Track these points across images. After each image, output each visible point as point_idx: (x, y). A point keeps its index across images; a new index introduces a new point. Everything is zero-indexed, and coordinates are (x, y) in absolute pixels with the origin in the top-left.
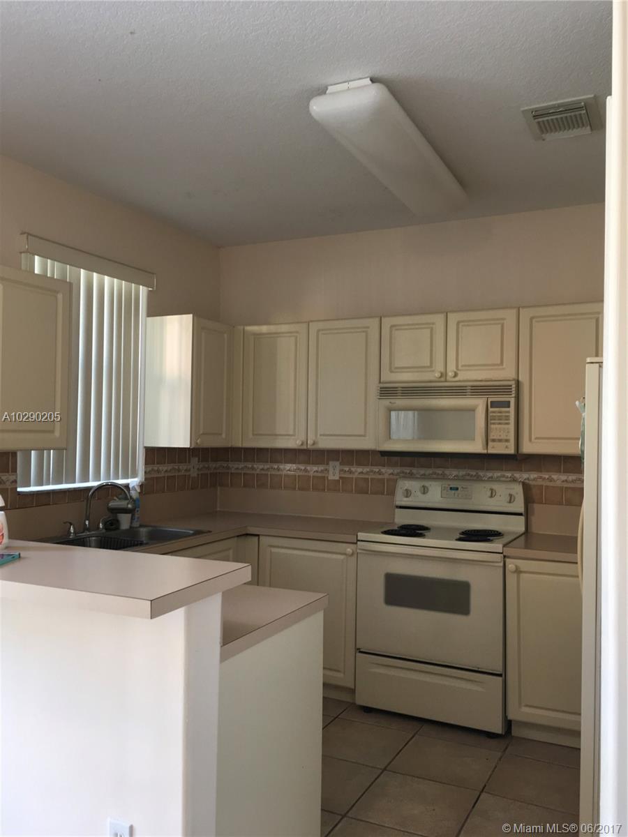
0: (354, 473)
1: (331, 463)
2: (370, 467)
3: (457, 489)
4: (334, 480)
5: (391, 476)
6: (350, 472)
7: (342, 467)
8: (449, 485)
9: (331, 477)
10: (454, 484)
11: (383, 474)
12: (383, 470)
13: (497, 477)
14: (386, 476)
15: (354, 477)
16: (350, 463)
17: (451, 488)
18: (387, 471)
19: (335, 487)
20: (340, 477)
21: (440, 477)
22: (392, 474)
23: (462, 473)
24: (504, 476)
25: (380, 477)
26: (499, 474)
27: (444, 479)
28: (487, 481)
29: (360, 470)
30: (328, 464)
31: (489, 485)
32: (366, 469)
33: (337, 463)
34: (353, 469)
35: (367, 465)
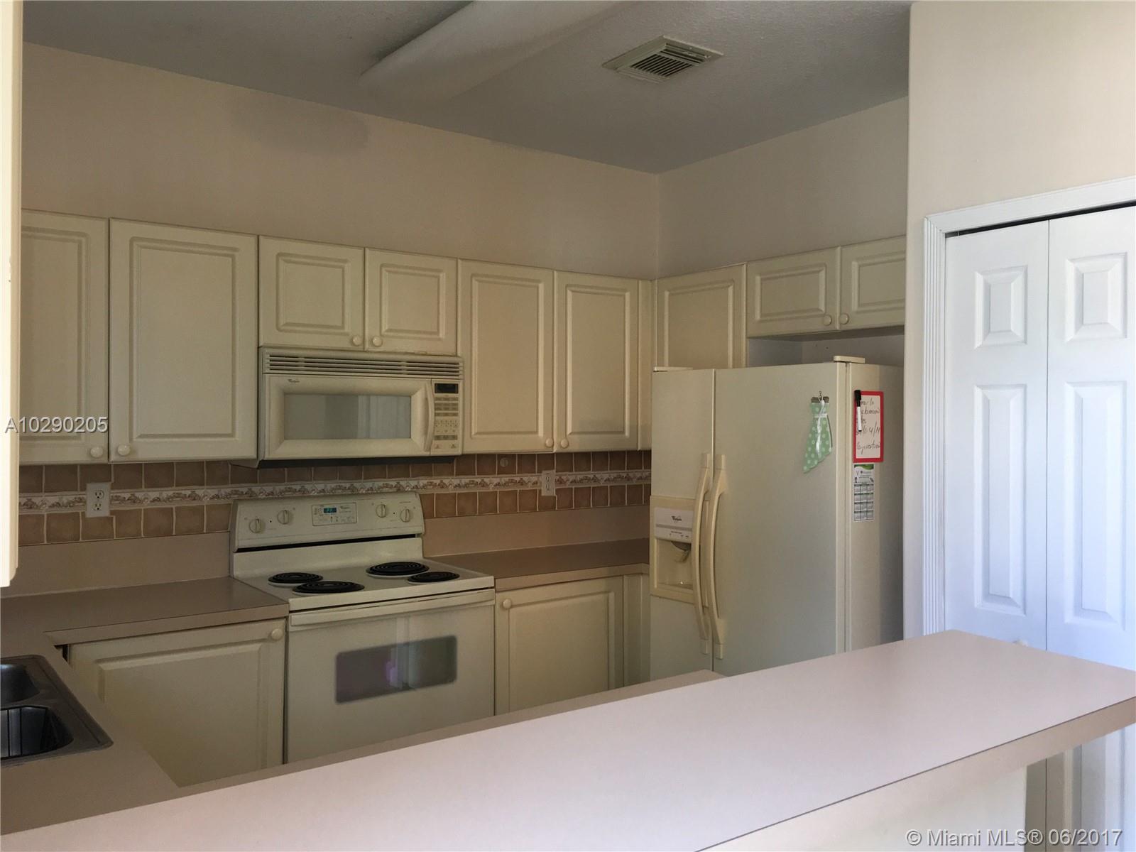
0: (141, 502)
1: (90, 486)
2: (174, 488)
3: (334, 510)
4: (100, 519)
5: (216, 502)
6: (134, 500)
7: (116, 493)
8: (322, 506)
9: (91, 513)
10: (329, 504)
11: (200, 498)
12: (200, 492)
13: (379, 488)
14: (206, 501)
15: (143, 508)
16: (134, 485)
17: (325, 511)
18: (206, 493)
19: (100, 530)
20: (112, 512)
21: (298, 494)
22: (217, 497)
23: (331, 485)
24: (387, 486)
25: (195, 504)
26: (381, 484)
27: (305, 497)
28: (366, 494)
29: (153, 494)
30: (84, 489)
31: (378, 500)
32: (167, 493)
33: (106, 487)
34: (139, 495)
35: (169, 485)
